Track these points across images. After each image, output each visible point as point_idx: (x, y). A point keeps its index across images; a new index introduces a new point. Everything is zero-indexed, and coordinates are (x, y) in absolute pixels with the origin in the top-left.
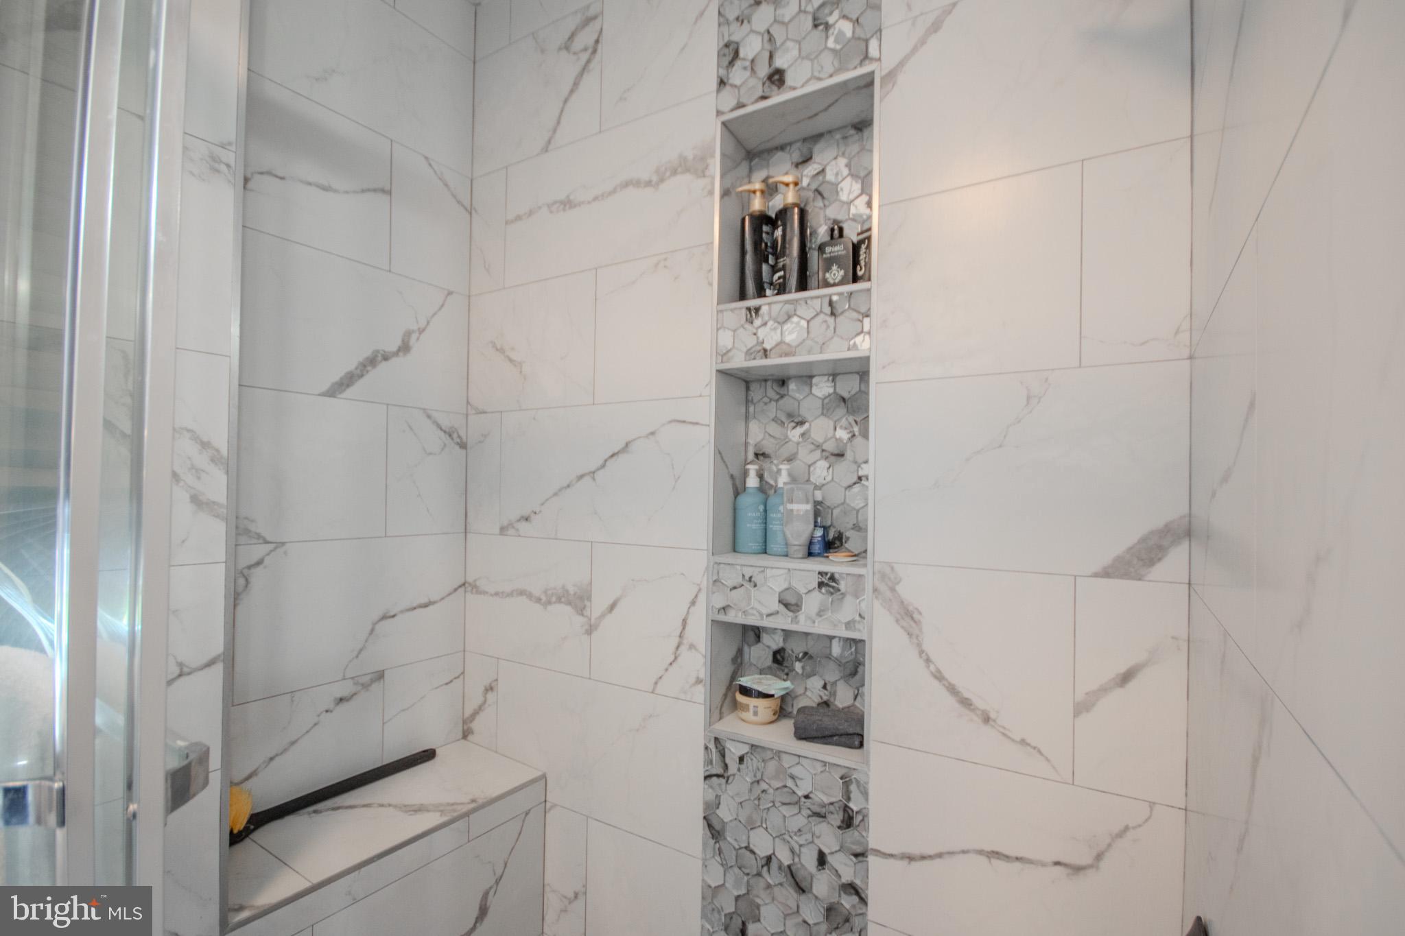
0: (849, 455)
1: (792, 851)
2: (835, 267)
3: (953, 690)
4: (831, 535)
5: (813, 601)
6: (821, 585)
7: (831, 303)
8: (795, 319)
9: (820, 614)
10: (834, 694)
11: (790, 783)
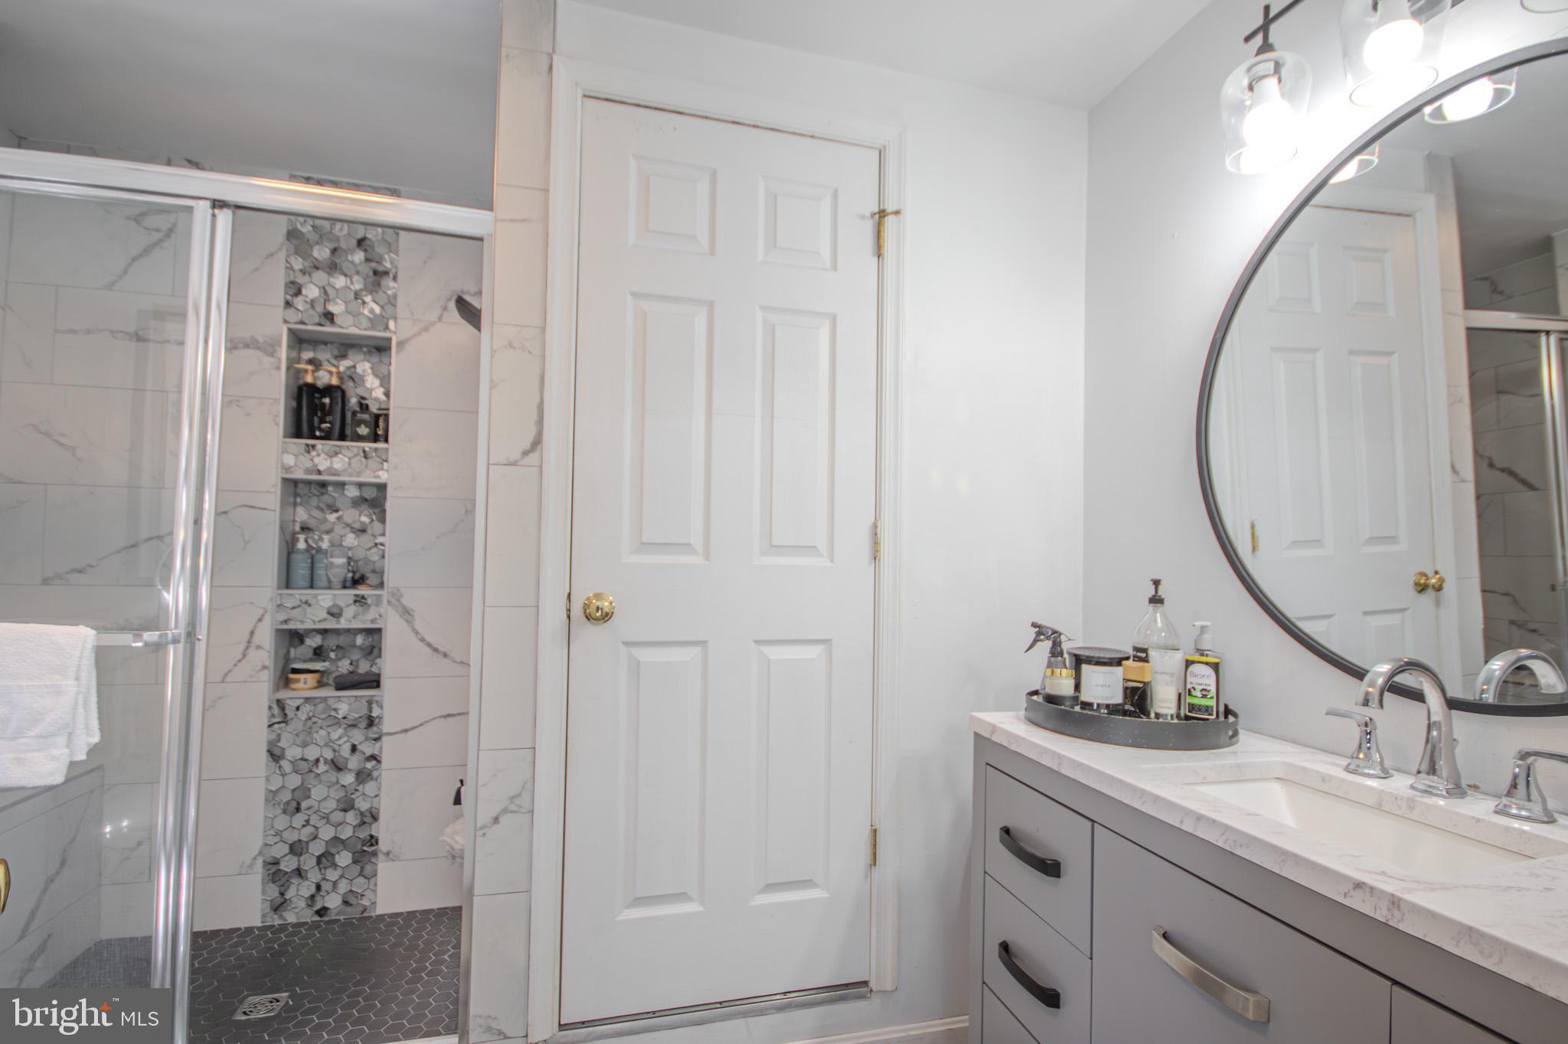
0: (369, 531)
1: (334, 751)
2: (363, 426)
3: (429, 645)
4: (357, 576)
5: (350, 611)
6: (355, 601)
7: (364, 451)
8: (340, 456)
9: (354, 617)
10: (357, 667)
11: (333, 713)
